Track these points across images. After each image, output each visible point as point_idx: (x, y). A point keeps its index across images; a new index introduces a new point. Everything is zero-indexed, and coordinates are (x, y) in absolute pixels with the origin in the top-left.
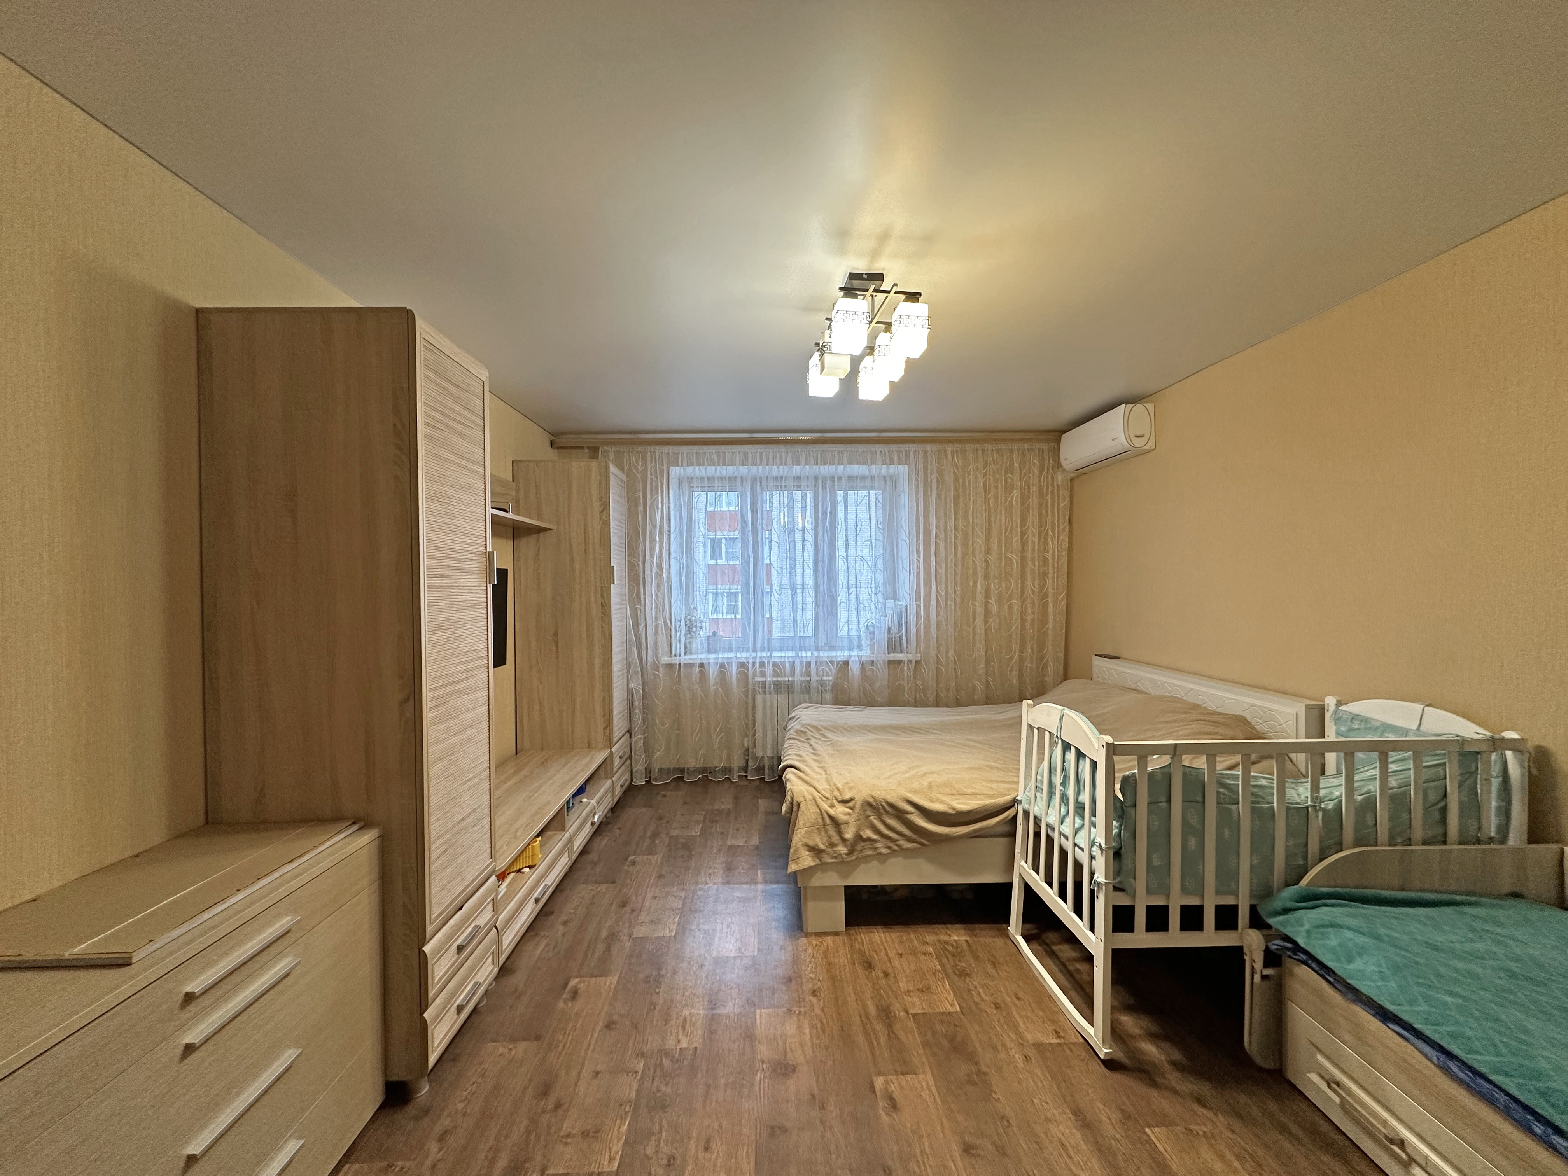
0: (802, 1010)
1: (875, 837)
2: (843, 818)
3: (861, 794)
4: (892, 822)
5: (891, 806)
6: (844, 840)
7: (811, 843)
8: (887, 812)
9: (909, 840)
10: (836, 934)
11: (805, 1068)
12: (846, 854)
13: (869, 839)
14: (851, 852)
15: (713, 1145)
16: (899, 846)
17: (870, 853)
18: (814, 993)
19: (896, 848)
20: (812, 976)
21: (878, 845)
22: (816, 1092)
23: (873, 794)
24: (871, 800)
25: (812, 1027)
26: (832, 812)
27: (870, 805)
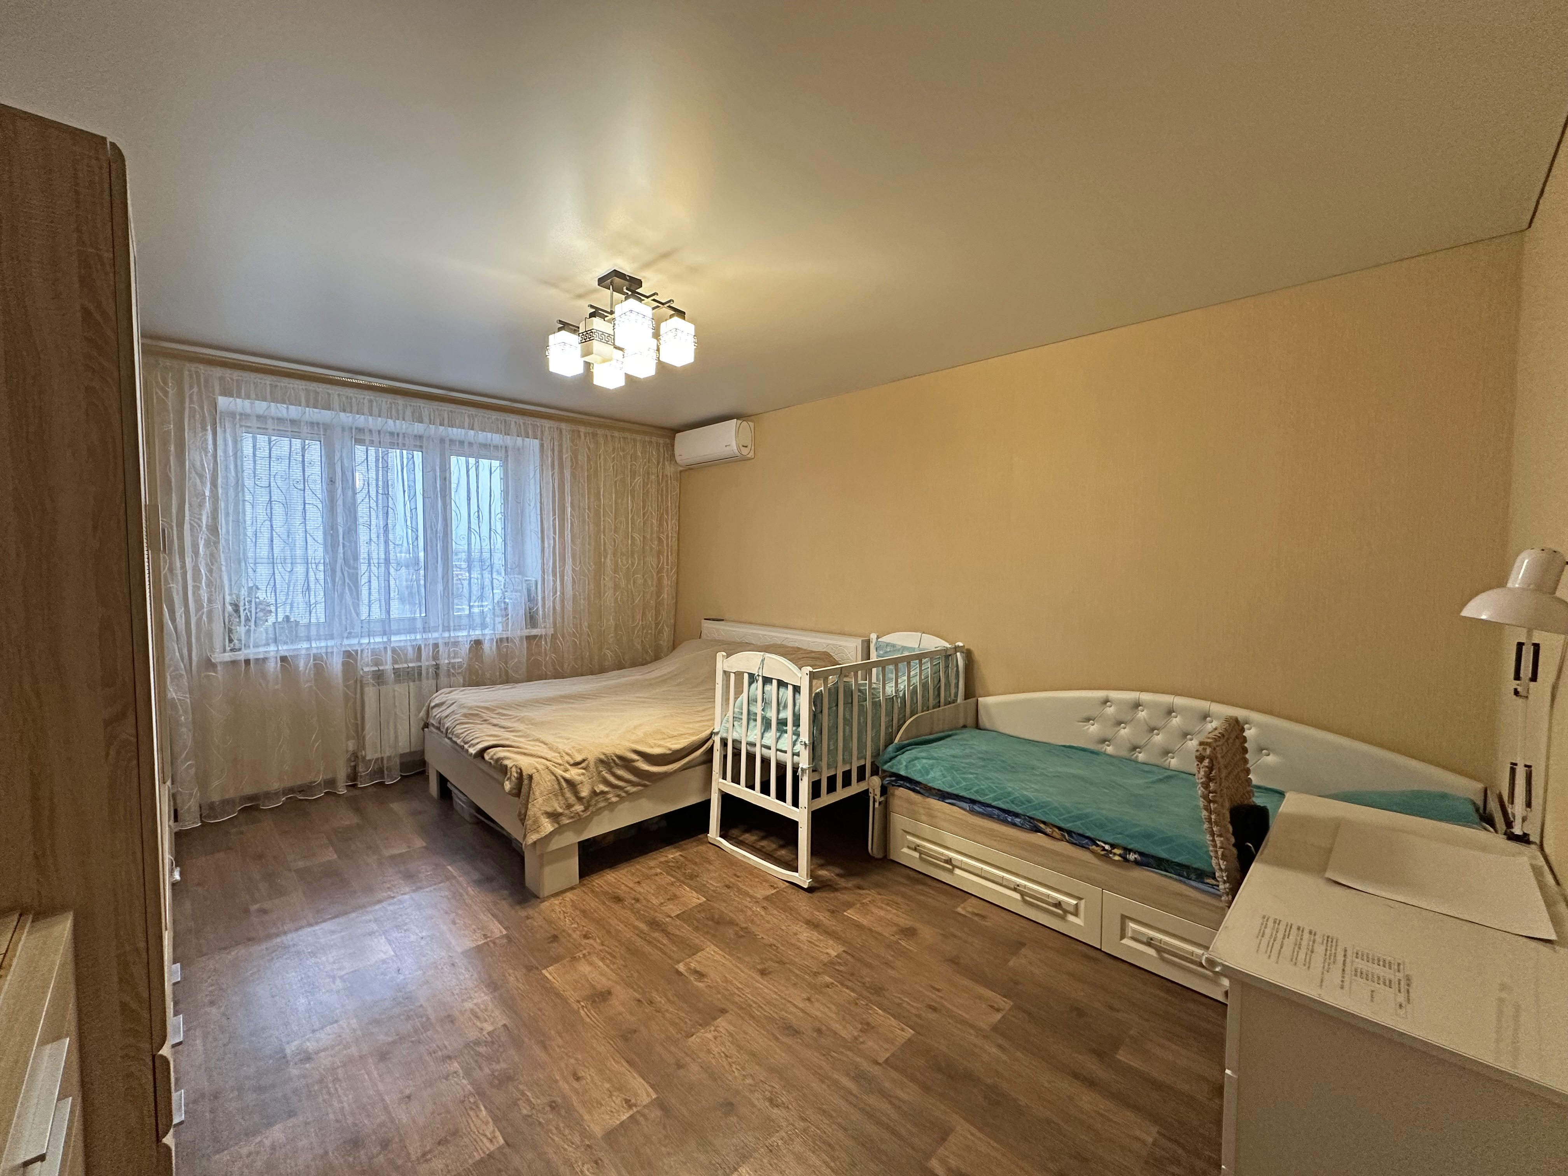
0: (584, 952)
1: (606, 789)
2: (578, 779)
3: (592, 755)
4: (620, 772)
5: (621, 758)
6: (580, 799)
7: (549, 810)
8: (617, 764)
9: (633, 784)
10: (572, 888)
11: (618, 987)
12: (583, 811)
13: (602, 792)
14: (586, 809)
15: (581, 1074)
16: (626, 792)
17: (602, 804)
18: (586, 937)
19: (624, 794)
20: (575, 925)
21: (609, 796)
22: (638, 996)
23: (604, 751)
24: (603, 757)
25: (602, 959)
26: (567, 775)
27: (602, 761)
